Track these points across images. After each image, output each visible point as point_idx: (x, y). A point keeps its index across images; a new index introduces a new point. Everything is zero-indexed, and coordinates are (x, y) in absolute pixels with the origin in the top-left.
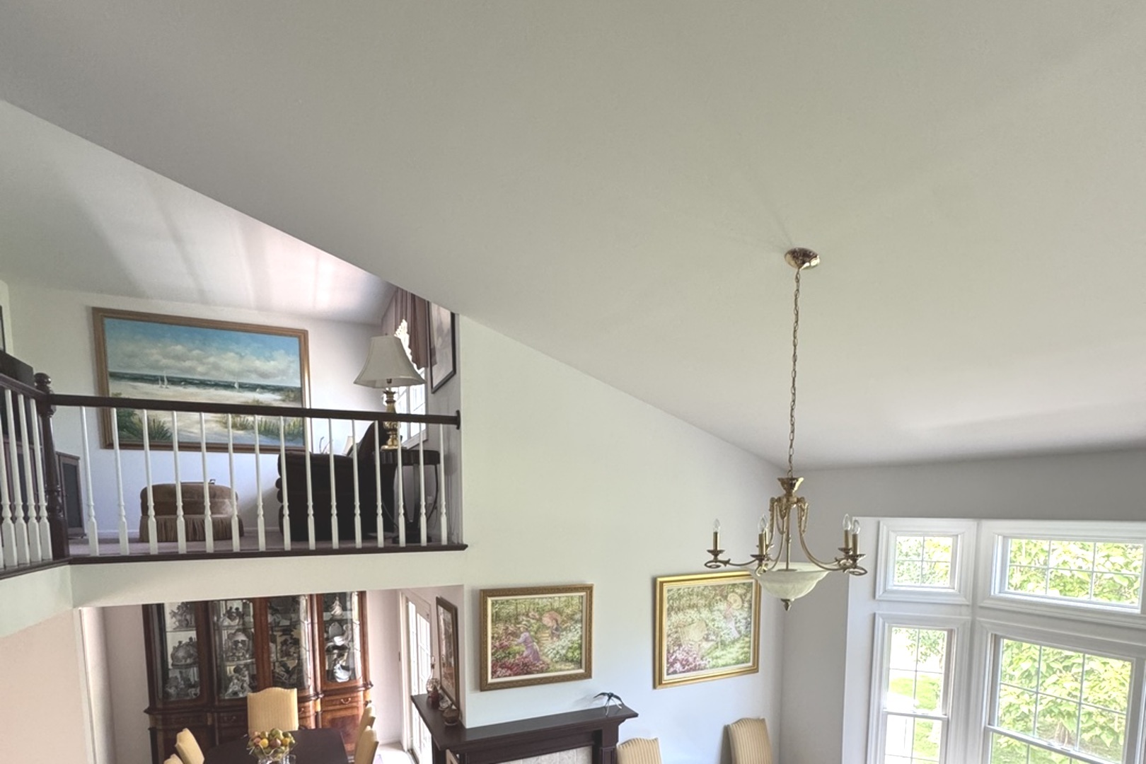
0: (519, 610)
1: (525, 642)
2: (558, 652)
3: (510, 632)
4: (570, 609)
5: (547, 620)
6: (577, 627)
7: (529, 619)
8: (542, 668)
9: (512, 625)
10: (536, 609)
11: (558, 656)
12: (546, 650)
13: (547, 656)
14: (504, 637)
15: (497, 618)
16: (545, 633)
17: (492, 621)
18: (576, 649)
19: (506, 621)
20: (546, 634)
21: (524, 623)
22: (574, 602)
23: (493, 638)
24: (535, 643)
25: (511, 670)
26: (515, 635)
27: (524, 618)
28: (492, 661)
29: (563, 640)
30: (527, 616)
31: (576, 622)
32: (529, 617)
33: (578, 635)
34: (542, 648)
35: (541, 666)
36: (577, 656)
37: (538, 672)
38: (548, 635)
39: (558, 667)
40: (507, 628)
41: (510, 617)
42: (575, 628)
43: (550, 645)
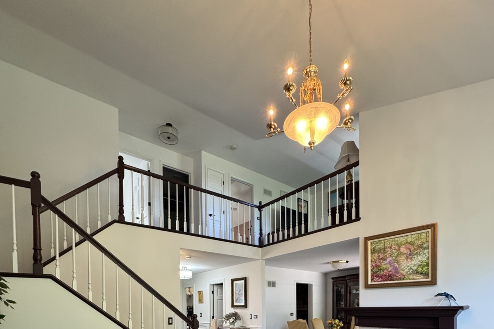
0: (385, 246)
1: (390, 263)
2: (411, 268)
3: (381, 258)
4: (420, 241)
5: (403, 250)
6: (425, 252)
7: (391, 250)
9: (382, 254)
10: (396, 244)
11: (411, 271)
12: (403, 267)
13: (404, 270)
14: (377, 261)
15: (373, 251)
16: (402, 257)
17: (371, 253)
18: (424, 266)
19: (379, 252)
21: (389, 252)
22: (423, 237)
23: (372, 261)
24: (396, 263)
25: (382, 278)
26: (384, 259)
28: (371, 273)
30: (391, 248)
31: (424, 249)
33: (426, 257)
34: (400, 266)
35: (399, 276)
36: (426, 271)
37: (398, 280)
39: (411, 277)
40: (379, 256)
41: (381, 250)
42: (423, 253)
43: (405, 264)
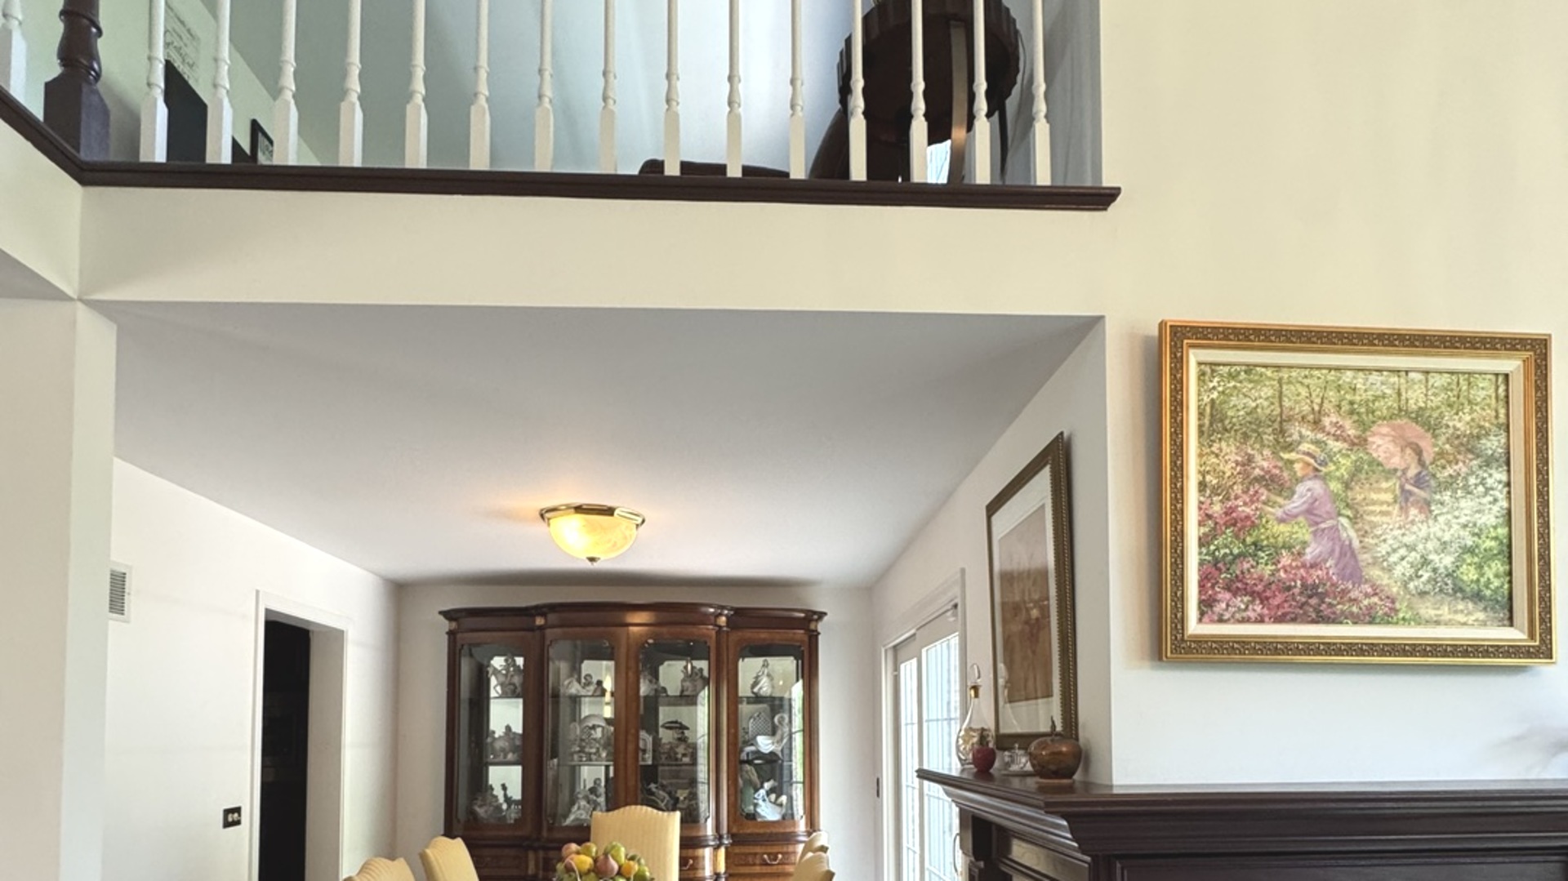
0: (1287, 403)
1: (1309, 511)
2: (1425, 562)
3: (1257, 472)
4: (1468, 418)
5: (1382, 445)
6: (1490, 482)
7: (1320, 436)
8: (1370, 607)
9: (1267, 452)
10: (1345, 407)
11: (1426, 575)
12: (1383, 549)
13: (1389, 570)
14: (1238, 489)
15: (1216, 423)
16: (1380, 490)
17: (1201, 433)
18: (1489, 556)
19: (1246, 436)
20: (1383, 494)
21: (1305, 447)
22: (1479, 395)
23: (1202, 486)
24: (1344, 521)
25: (1264, 600)
26: (1276, 484)
27: (1306, 432)
28: (1201, 563)
29: (1441, 519)
30: (1317, 424)
31: (1488, 463)
32: (1323, 429)
33: (1496, 508)
34: (1369, 540)
35: (1366, 602)
36: (1496, 583)
37: (1356, 620)
38: (1388, 497)
39: (1427, 610)
40: (1250, 459)
41: (1259, 423)
42: (1483, 482)
43: (1397, 532)
